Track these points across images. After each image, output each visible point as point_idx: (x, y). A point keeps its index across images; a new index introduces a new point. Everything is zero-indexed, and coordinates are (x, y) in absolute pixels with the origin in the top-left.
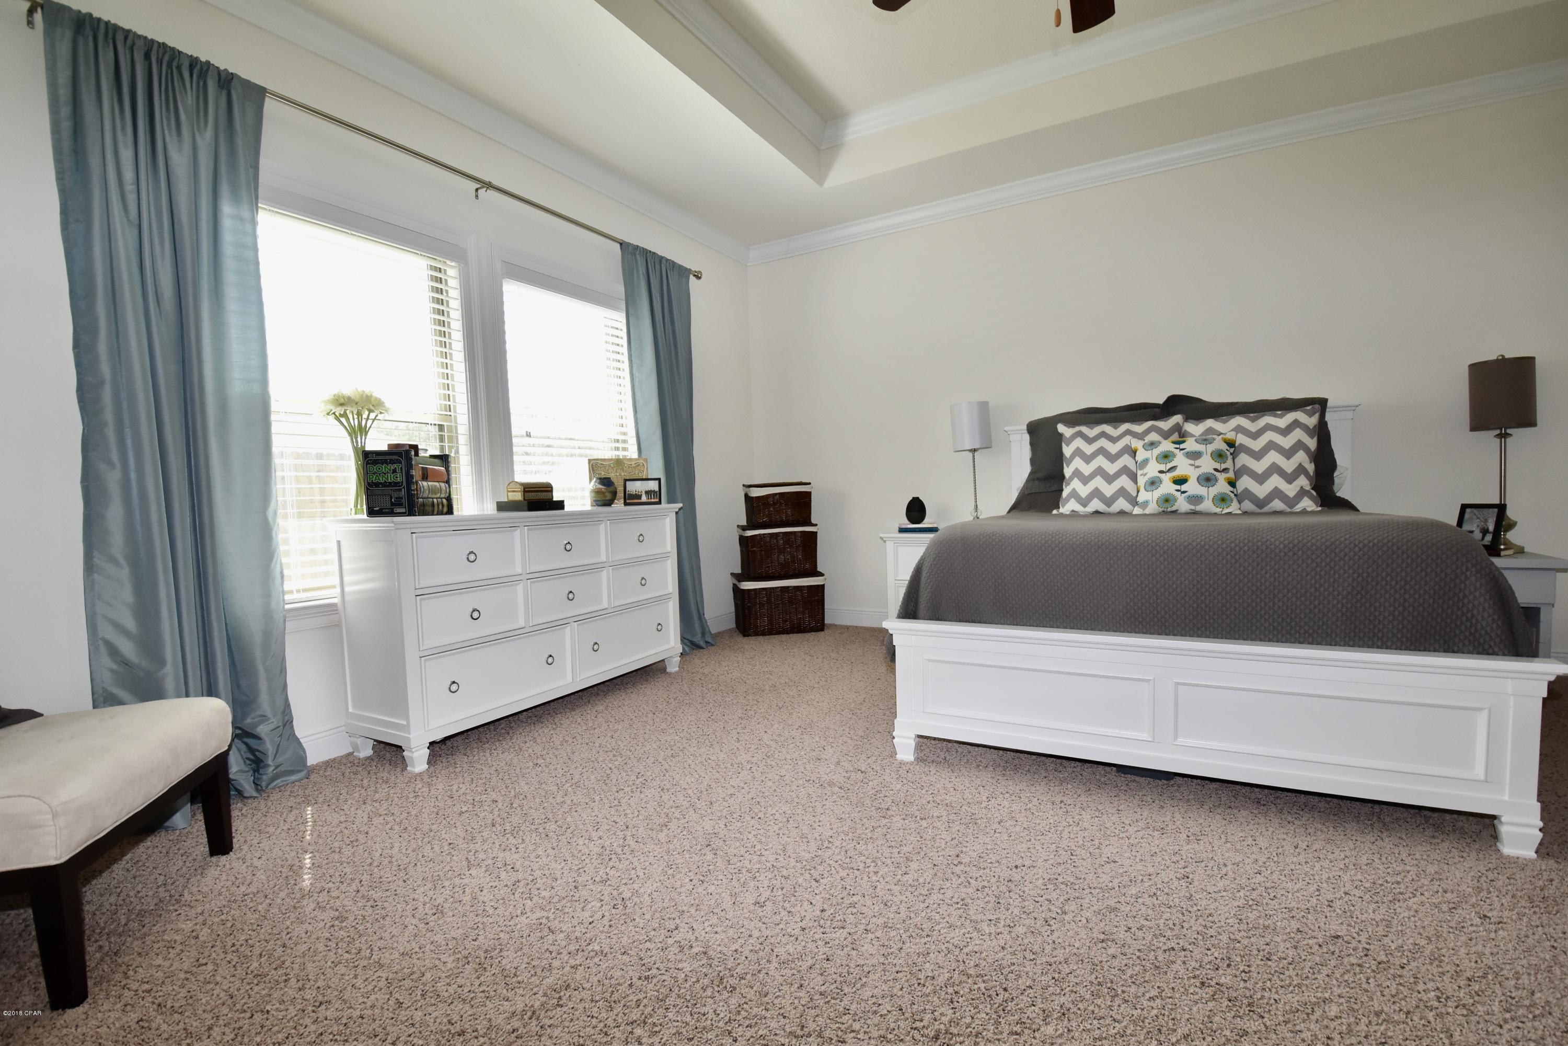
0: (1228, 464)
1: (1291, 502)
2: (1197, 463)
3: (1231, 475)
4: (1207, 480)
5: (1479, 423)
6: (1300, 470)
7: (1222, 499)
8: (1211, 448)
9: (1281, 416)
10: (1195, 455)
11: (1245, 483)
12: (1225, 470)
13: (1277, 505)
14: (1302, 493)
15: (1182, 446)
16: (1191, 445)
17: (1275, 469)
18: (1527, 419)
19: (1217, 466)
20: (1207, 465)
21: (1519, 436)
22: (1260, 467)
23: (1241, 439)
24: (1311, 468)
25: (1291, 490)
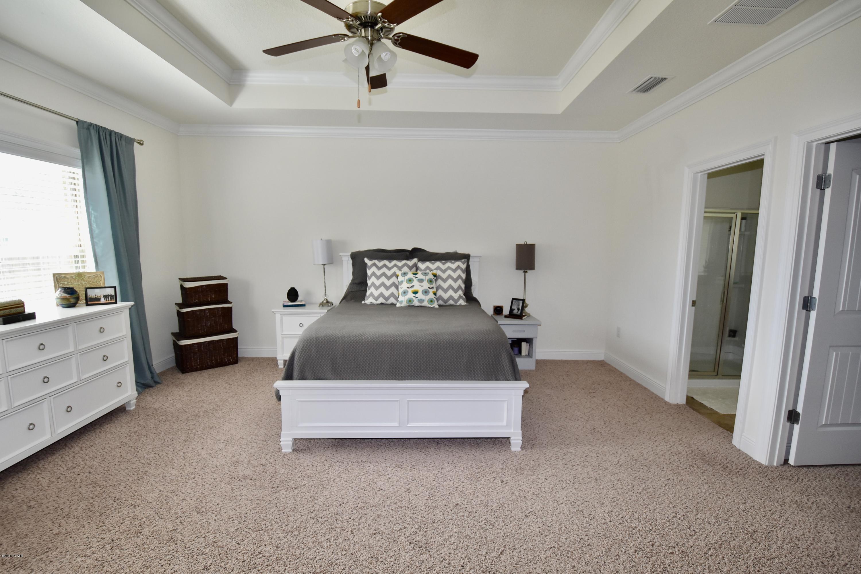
0: (434, 285)
1: (456, 301)
2: (422, 284)
3: (435, 290)
4: (426, 292)
5: (518, 268)
6: (460, 287)
7: (431, 301)
8: (428, 277)
9: (453, 263)
10: (421, 281)
11: (440, 293)
12: (433, 288)
13: (451, 302)
14: (460, 297)
15: (416, 276)
16: (420, 275)
17: (451, 287)
18: (532, 267)
19: (430, 286)
20: (426, 285)
21: (530, 272)
22: (445, 286)
23: (439, 273)
24: (463, 286)
25: (456, 296)
